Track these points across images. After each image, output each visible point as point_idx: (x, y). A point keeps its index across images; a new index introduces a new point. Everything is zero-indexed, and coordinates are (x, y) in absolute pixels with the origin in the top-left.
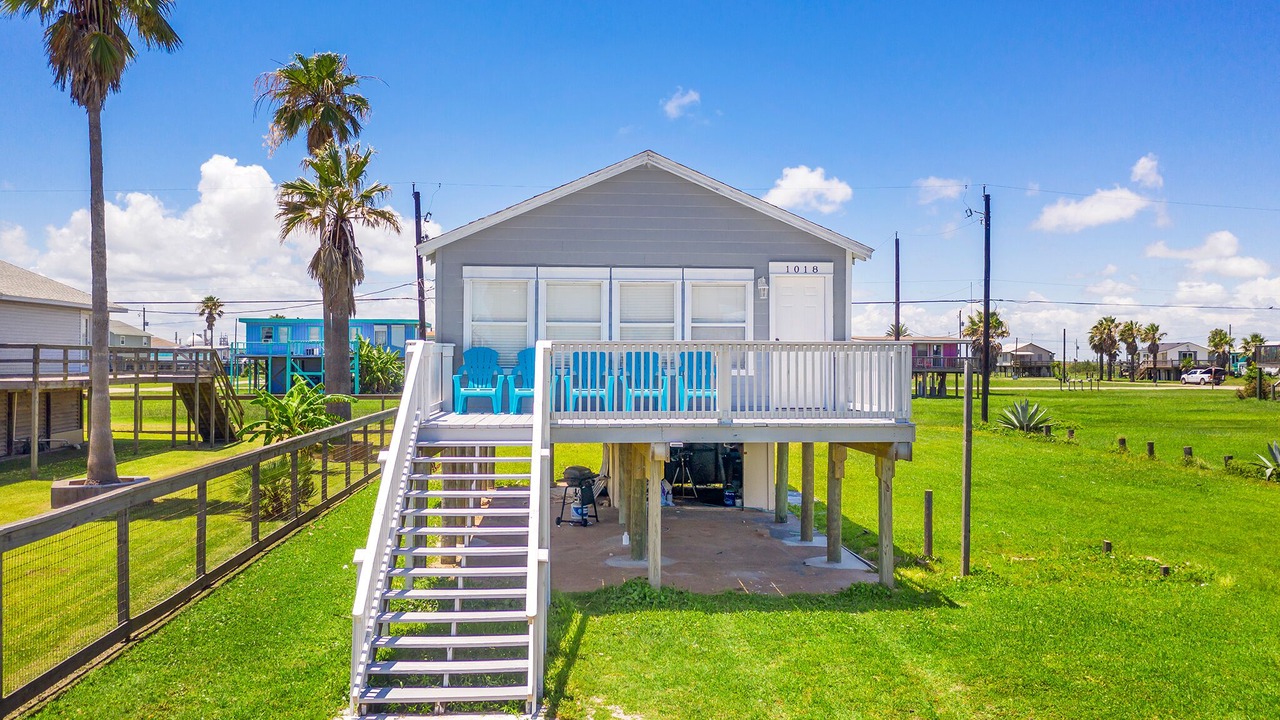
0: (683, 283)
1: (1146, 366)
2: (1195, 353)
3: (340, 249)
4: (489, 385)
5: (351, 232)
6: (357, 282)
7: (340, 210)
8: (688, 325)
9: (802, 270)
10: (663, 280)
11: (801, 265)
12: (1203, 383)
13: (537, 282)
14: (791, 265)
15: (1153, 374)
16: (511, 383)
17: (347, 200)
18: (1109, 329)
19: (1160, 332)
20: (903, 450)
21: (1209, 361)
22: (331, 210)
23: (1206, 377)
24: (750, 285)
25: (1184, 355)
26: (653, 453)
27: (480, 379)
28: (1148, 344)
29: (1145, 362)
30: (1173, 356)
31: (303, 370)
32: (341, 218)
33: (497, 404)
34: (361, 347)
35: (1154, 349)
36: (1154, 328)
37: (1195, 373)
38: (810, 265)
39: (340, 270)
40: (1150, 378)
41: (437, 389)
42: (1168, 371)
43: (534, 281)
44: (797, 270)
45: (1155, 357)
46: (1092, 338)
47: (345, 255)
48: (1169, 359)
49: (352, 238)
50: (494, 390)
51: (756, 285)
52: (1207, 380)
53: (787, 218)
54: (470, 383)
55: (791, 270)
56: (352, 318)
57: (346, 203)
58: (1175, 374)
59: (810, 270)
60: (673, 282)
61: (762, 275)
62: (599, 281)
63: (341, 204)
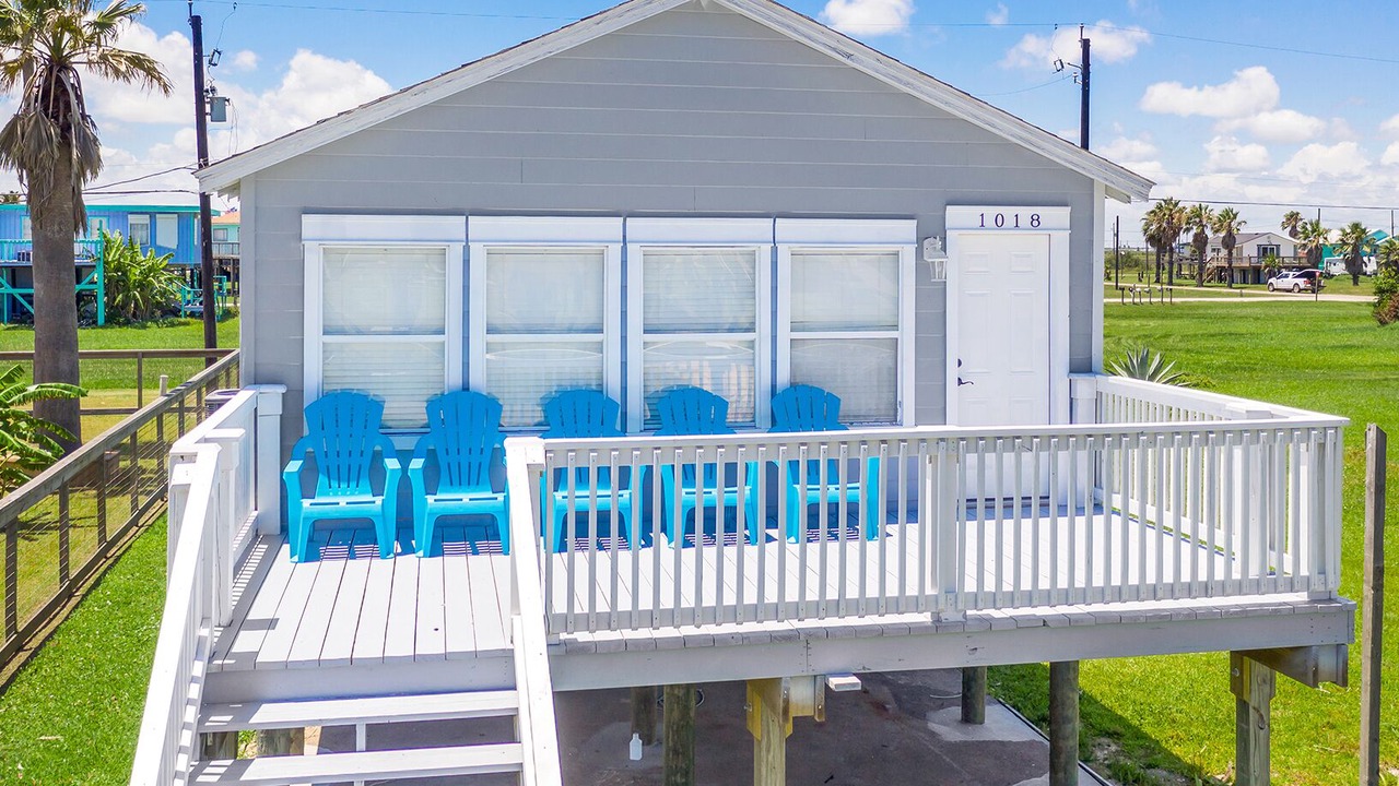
0: (775, 251)
1: (1215, 264)
2: (1278, 246)
3: (56, 118)
4: (365, 483)
5: (77, 88)
6: (89, 176)
7: (56, 48)
8: (784, 335)
9: (1009, 222)
10: (731, 243)
11: (1009, 212)
12: (1296, 290)
13: (467, 249)
14: (991, 212)
15: (1225, 275)
16: (418, 484)
17: (70, 31)
18: (1171, 215)
19: (1238, 219)
20: (1327, 662)
21: (1295, 258)
22: (40, 48)
23: (1302, 282)
24: (908, 255)
25: (1264, 251)
26: (787, 702)
27: (344, 471)
28: (1223, 234)
29: (1215, 258)
30: (1250, 251)
31: (14, 286)
32: (59, 64)
33: (386, 530)
34: (107, 249)
35: (1229, 241)
36: (1229, 215)
37: (1287, 276)
38: (1025, 213)
39: (57, 154)
40: (1221, 279)
41: (246, 495)
42: (1244, 271)
43: (459, 247)
44: (999, 222)
45: (1230, 253)
46: (1148, 225)
47: (66, 129)
48: (1245, 254)
49: (79, 98)
50: (379, 500)
51: (919, 253)
52: (1302, 286)
53: (987, 117)
54: (323, 479)
55: (989, 222)
56: (81, 237)
57: (67, 36)
58: (1255, 276)
59: (1025, 221)
60: (753, 247)
61: (933, 233)
62: (597, 247)
63: (58, 40)
